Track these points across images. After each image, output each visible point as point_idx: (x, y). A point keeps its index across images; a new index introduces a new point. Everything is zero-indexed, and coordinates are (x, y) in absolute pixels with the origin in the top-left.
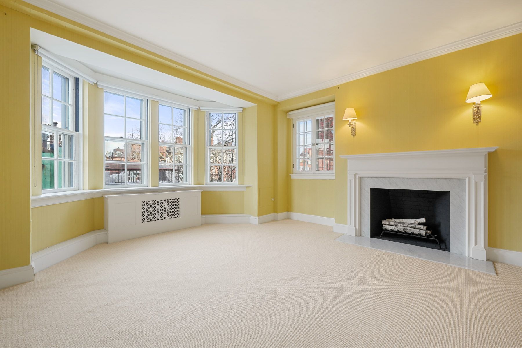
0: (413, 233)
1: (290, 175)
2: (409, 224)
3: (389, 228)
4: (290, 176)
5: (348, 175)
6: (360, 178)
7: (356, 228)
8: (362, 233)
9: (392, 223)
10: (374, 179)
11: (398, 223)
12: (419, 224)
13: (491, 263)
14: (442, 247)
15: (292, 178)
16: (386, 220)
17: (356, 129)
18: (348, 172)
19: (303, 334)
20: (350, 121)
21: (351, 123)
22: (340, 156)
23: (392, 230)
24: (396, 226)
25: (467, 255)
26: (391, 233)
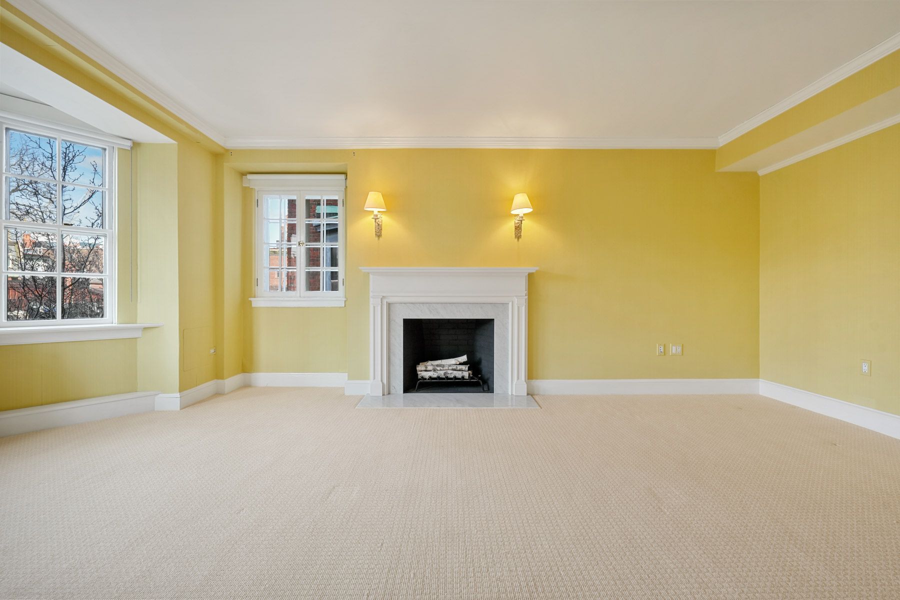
0: (455, 378)
1: (250, 299)
2: (450, 366)
3: (426, 375)
4: (251, 301)
5: (371, 300)
6: (389, 304)
7: (383, 383)
8: (392, 388)
9: (430, 368)
10: (408, 304)
11: (437, 366)
12: (461, 364)
13: (530, 396)
14: (485, 389)
15: (253, 306)
16: (420, 364)
17: (381, 227)
18: (371, 294)
19: (406, 565)
20: (376, 212)
21: (377, 216)
22: (360, 268)
23: (430, 378)
24: (434, 370)
25: (510, 393)
26: (428, 382)
